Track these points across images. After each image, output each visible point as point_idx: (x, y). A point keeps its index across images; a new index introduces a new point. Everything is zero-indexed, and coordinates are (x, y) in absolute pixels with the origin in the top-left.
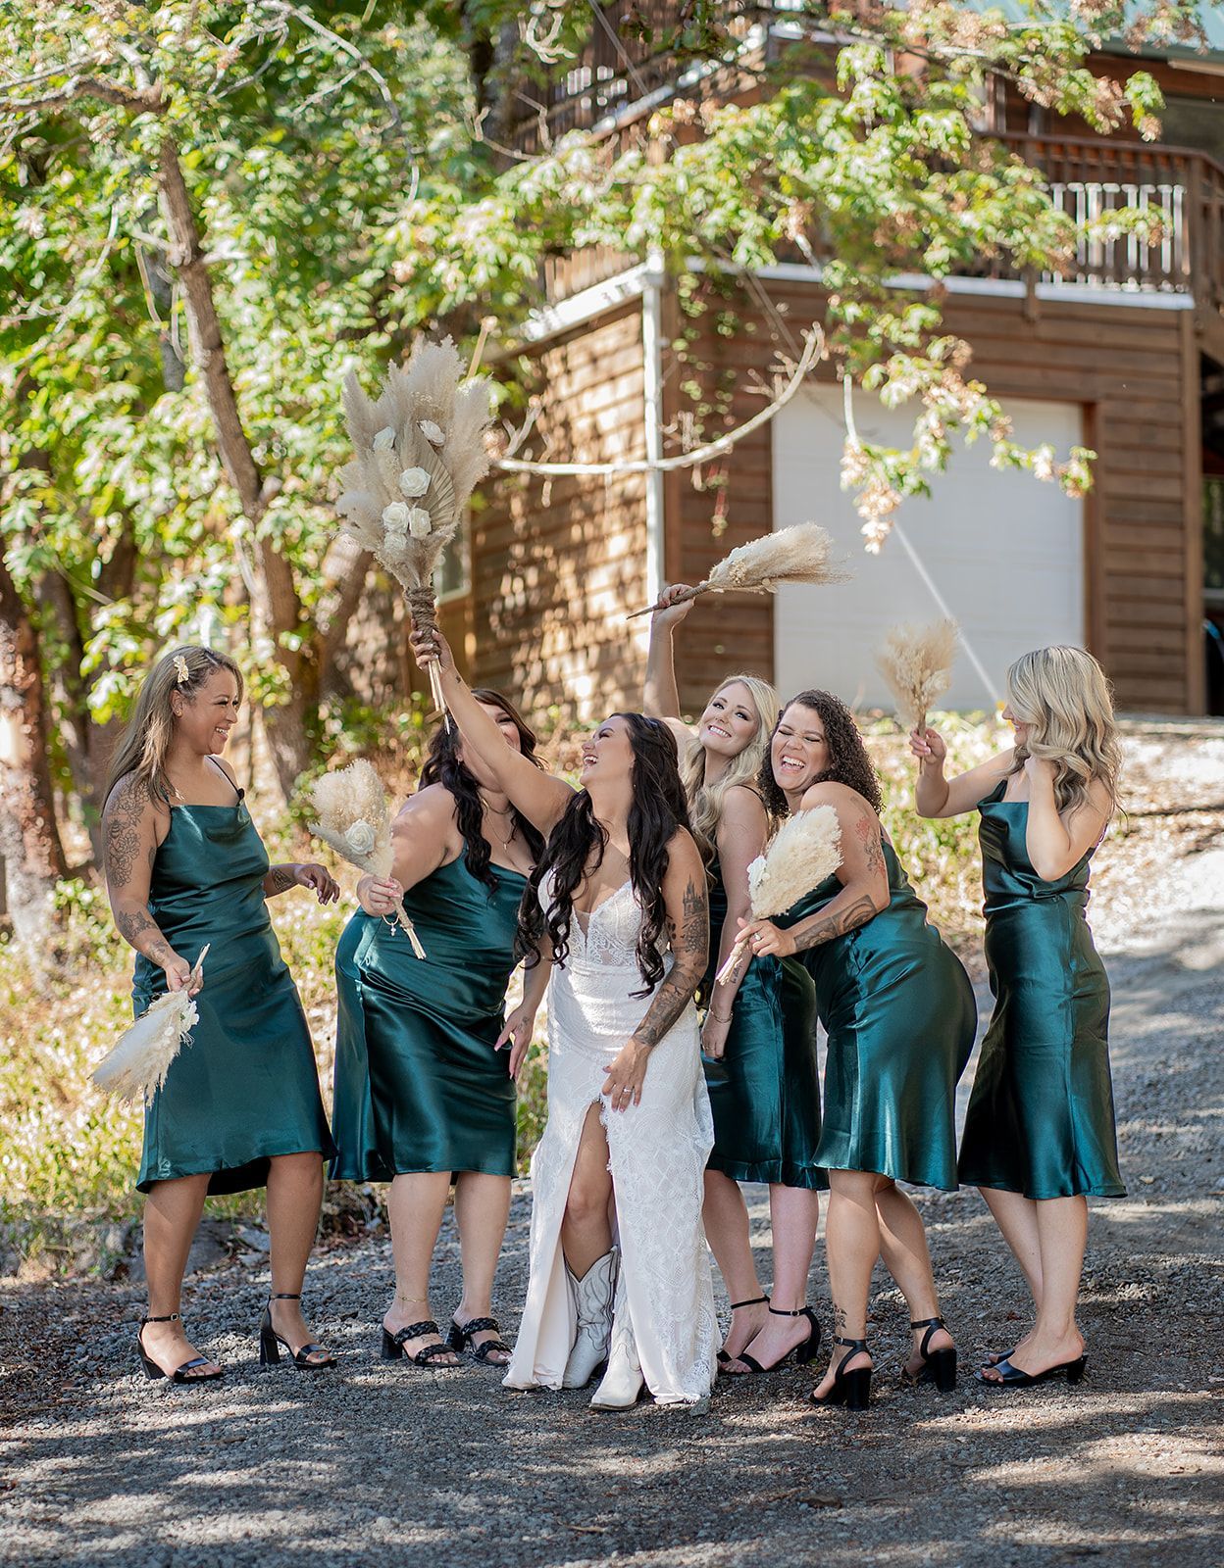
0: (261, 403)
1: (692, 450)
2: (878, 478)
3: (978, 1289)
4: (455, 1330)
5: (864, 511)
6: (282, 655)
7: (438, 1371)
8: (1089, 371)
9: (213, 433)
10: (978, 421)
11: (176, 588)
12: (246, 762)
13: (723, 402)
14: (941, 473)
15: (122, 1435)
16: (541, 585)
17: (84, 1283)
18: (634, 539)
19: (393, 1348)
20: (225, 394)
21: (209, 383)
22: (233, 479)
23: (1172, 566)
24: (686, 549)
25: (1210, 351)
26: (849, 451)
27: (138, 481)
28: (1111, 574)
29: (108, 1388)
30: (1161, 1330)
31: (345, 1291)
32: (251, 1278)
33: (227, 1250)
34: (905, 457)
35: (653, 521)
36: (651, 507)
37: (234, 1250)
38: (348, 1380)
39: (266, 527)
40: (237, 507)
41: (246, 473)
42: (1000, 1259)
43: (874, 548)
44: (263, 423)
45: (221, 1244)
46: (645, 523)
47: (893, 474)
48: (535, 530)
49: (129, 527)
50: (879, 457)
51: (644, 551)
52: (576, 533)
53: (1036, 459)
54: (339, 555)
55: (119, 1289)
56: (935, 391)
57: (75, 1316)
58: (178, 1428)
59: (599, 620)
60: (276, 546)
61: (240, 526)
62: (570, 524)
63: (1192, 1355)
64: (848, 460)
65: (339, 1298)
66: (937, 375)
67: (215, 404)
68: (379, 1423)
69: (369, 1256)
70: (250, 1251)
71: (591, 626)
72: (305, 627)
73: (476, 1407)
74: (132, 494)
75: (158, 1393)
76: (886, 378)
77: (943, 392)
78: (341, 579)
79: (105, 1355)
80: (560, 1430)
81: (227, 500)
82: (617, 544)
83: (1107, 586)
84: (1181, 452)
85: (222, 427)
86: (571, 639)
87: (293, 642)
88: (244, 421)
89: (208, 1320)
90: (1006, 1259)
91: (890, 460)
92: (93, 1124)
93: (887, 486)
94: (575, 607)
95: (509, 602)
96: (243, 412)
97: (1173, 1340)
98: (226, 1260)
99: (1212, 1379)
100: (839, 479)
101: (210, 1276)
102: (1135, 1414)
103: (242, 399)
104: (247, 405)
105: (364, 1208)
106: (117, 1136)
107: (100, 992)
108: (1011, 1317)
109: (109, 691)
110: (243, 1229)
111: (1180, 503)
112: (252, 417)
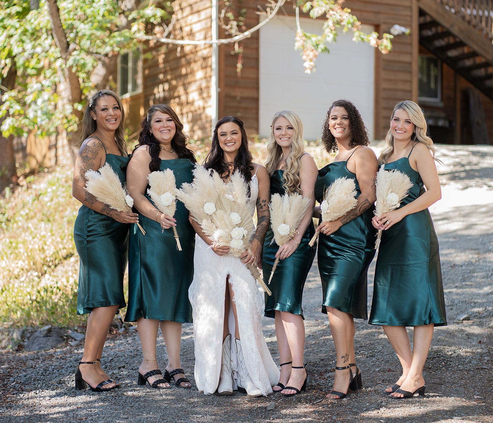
0: (69, 15)
1: (236, 35)
2: (309, 45)
3: (374, 359)
4: (167, 373)
5: (304, 57)
6: (75, 112)
7: (161, 390)
8: (377, 13)
9: (50, 25)
10: (348, 23)
11: (33, 85)
12: (54, 155)
13: (241, 21)
14: (334, 43)
15: (36, 416)
16: (170, 89)
17: (5, 352)
18: (206, 73)
19: (143, 380)
20: (55, 11)
21: (50, 6)
22: (58, 44)
23: (407, 87)
24: (227, 76)
25: (423, 7)
26: (298, 35)
27: (18, 46)
28: (385, 89)
29: (26, 396)
30: (451, 376)
31: (118, 357)
32: (76, 351)
33: (64, 340)
34: (319, 38)
35: (214, 66)
36: (214, 61)
37: (67, 340)
38: (125, 393)
39: (70, 62)
40: (59, 55)
41: (63, 41)
42: (381, 347)
43: (308, 71)
44: (69, 22)
45: (62, 337)
46: (211, 66)
47: (314, 43)
48: (168, 68)
49: (14, 64)
50: (309, 38)
51: (210, 77)
52: (184, 71)
53: (370, 38)
54: (97, 74)
55: (22, 355)
56: (331, 12)
57: (6, 366)
58: (58, 413)
59: (192, 103)
60: (74, 70)
61: (59, 62)
62: (182, 66)
63: (465, 386)
64: (298, 38)
65: (116, 360)
66: (332, 6)
67: (52, 14)
68: (142, 412)
69: (122, 343)
70: (73, 340)
71: (189, 106)
72: (84, 102)
73: (180, 406)
74: (16, 50)
75: (48, 398)
76: (312, 7)
77: (334, 13)
78: (98, 84)
79: (22, 382)
80: (215, 415)
81: (55, 52)
82: (199, 74)
83: (383, 94)
84: (411, 44)
85: (54, 23)
86: (181, 110)
87: (79, 107)
88: (62, 21)
89: (63, 368)
90: (383, 347)
91: (314, 39)
92: (4, 289)
93: (313, 48)
94: (183, 98)
95: (157, 96)
96: (62, 18)
97: (456, 381)
98: (64, 344)
99: (475, 397)
100: (294, 45)
101: (59, 350)
102: (449, 411)
103: (62, 13)
104: (63, 15)
105: (118, 324)
106: (14, 294)
107: (4, 240)
108: (389, 370)
109: (9, 125)
110: (70, 331)
111: (410, 64)
112: (65, 20)
